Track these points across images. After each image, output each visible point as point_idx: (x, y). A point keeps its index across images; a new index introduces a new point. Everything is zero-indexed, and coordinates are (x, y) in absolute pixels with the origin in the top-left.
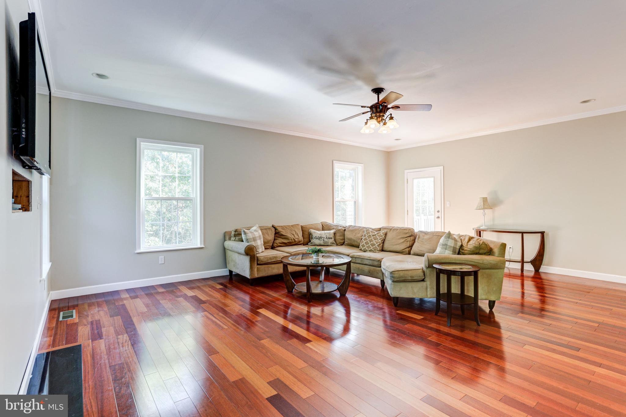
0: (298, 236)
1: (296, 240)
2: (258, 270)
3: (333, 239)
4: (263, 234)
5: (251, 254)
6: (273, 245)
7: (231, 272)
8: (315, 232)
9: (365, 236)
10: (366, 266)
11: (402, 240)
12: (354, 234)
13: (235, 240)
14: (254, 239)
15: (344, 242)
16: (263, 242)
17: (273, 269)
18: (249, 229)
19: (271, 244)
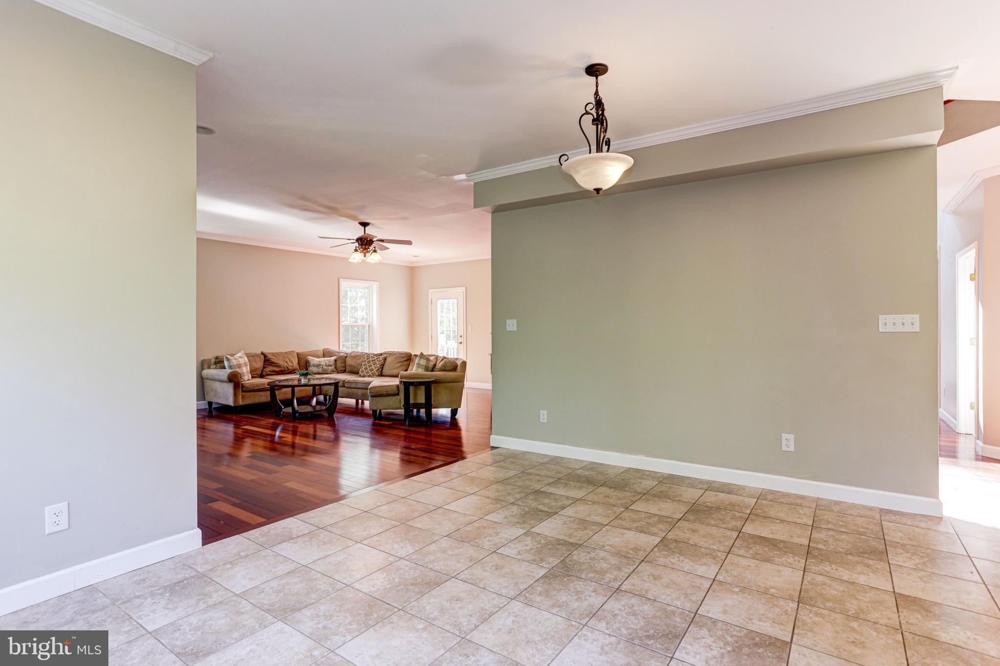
0: (293, 364)
1: (290, 368)
2: (243, 397)
3: (333, 367)
4: (249, 361)
5: (236, 380)
6: (261, 373)
7: (210, 404)
8: (312, 360)
9: (365, 361)
10: (360, 390)
11: (400, 364)
12: (355, 360)
13: (215, 368)
14: (239, 366)
15: (345, 370)
16: (249, 369)
17: (261, 396)
18: (232, 355)
19: (260, 372)
